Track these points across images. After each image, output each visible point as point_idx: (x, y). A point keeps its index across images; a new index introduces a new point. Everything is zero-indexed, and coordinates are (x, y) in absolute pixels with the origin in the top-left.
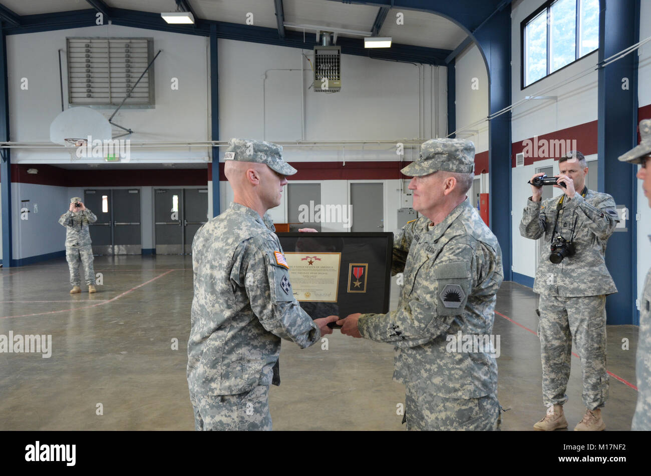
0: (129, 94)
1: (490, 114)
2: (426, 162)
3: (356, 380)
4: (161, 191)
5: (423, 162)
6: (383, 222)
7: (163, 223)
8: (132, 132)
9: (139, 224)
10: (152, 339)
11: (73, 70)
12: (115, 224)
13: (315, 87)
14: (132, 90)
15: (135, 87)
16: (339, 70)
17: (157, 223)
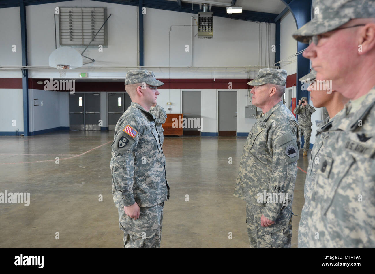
0: (93, 39)
1: (297, 52)
2: (261, 79)
3: (207, 200)
4: (112, 95)
5: (260, 79)
6: (237, 113)
7: (112, 113)
8: (95, 61)
9: (99, 113)
10: (99, 176)
11: (62, 25)
12: (86, 113)
13: (198, 36)
14: (95, 37)
15: (96, 35)
16: (212, 25)
17: (109, 113)
